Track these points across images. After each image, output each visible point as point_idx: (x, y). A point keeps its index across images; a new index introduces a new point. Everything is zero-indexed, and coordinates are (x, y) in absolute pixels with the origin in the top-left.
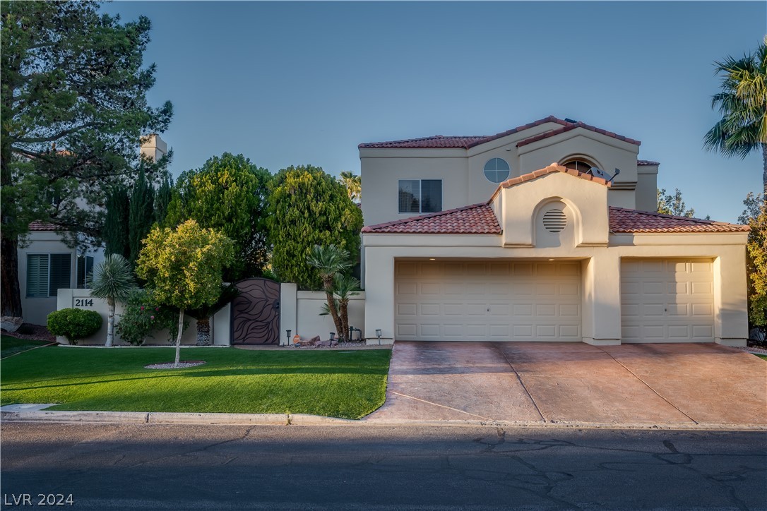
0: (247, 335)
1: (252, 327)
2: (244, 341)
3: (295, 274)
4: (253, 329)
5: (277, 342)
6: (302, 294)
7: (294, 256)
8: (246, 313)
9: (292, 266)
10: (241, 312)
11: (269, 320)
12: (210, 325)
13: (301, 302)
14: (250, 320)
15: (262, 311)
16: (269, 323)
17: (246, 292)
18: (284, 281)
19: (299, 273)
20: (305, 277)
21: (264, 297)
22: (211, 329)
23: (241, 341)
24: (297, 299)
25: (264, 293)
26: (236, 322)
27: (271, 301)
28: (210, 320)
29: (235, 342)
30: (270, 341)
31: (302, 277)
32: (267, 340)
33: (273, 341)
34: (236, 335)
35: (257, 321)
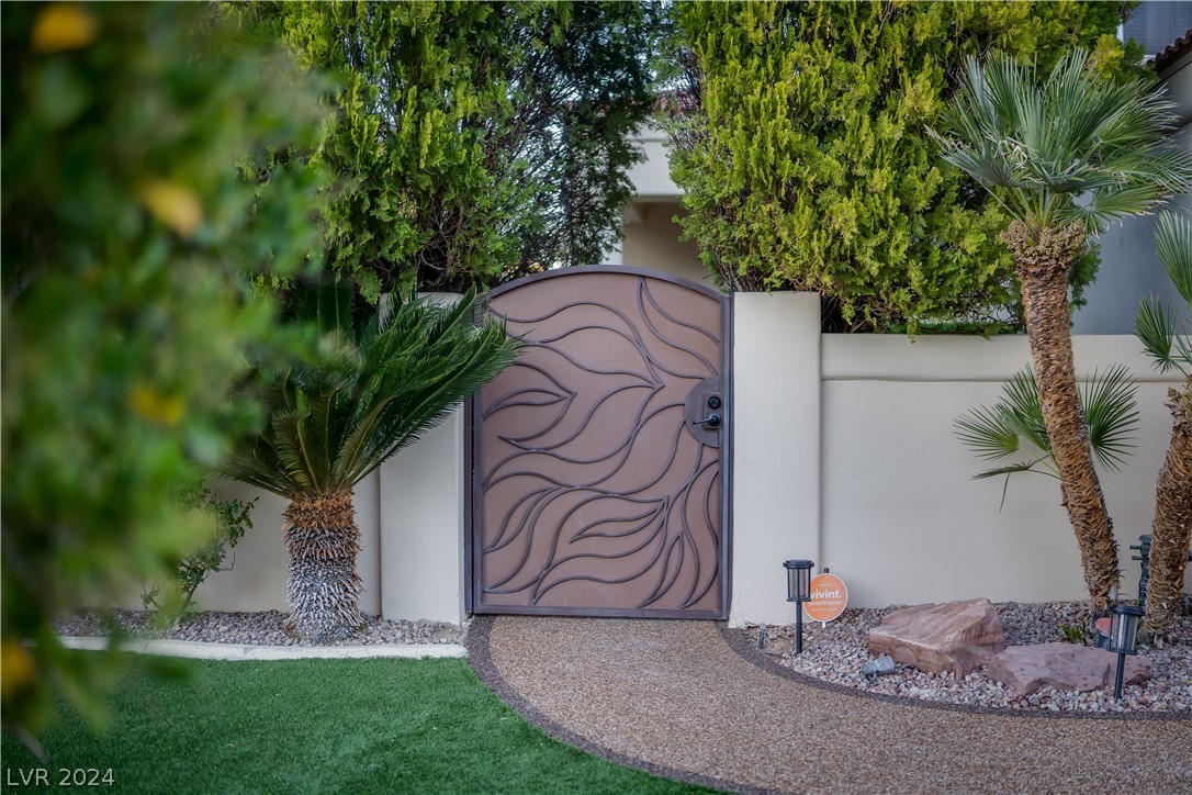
0: (549, 567)
1: (580, 521)
2: (535, 597)
3: (837, 236)
4: (581, 535)
5: (708, 603)
6: (846, 351)
7: (827, 130)
8: (545, 451)
9: (820, 187)
10: (520, 445)
11: (666, 489)
12: (362, 520)
13: (842, 393)
14: (571, 489)
15: (630, 441)
16: (667, 505)
17: (544, 344)
18: (756, 281)
19: (864, 233)
20: (896, 256)
21: (640, 367)
22: (364, 541)
23: (522, 599)
24: (823, 379)
25: (638, 343)
26: (495, 503)
27: (677, 391)
28: (360, 498)
29: (494, 600)
30: (673, 600)
31: (880, 253)
32: (654, 597)
33: (692, 599)
34: (497, 564)
35: (605, 495)
